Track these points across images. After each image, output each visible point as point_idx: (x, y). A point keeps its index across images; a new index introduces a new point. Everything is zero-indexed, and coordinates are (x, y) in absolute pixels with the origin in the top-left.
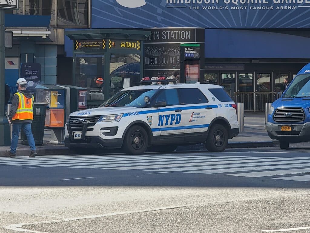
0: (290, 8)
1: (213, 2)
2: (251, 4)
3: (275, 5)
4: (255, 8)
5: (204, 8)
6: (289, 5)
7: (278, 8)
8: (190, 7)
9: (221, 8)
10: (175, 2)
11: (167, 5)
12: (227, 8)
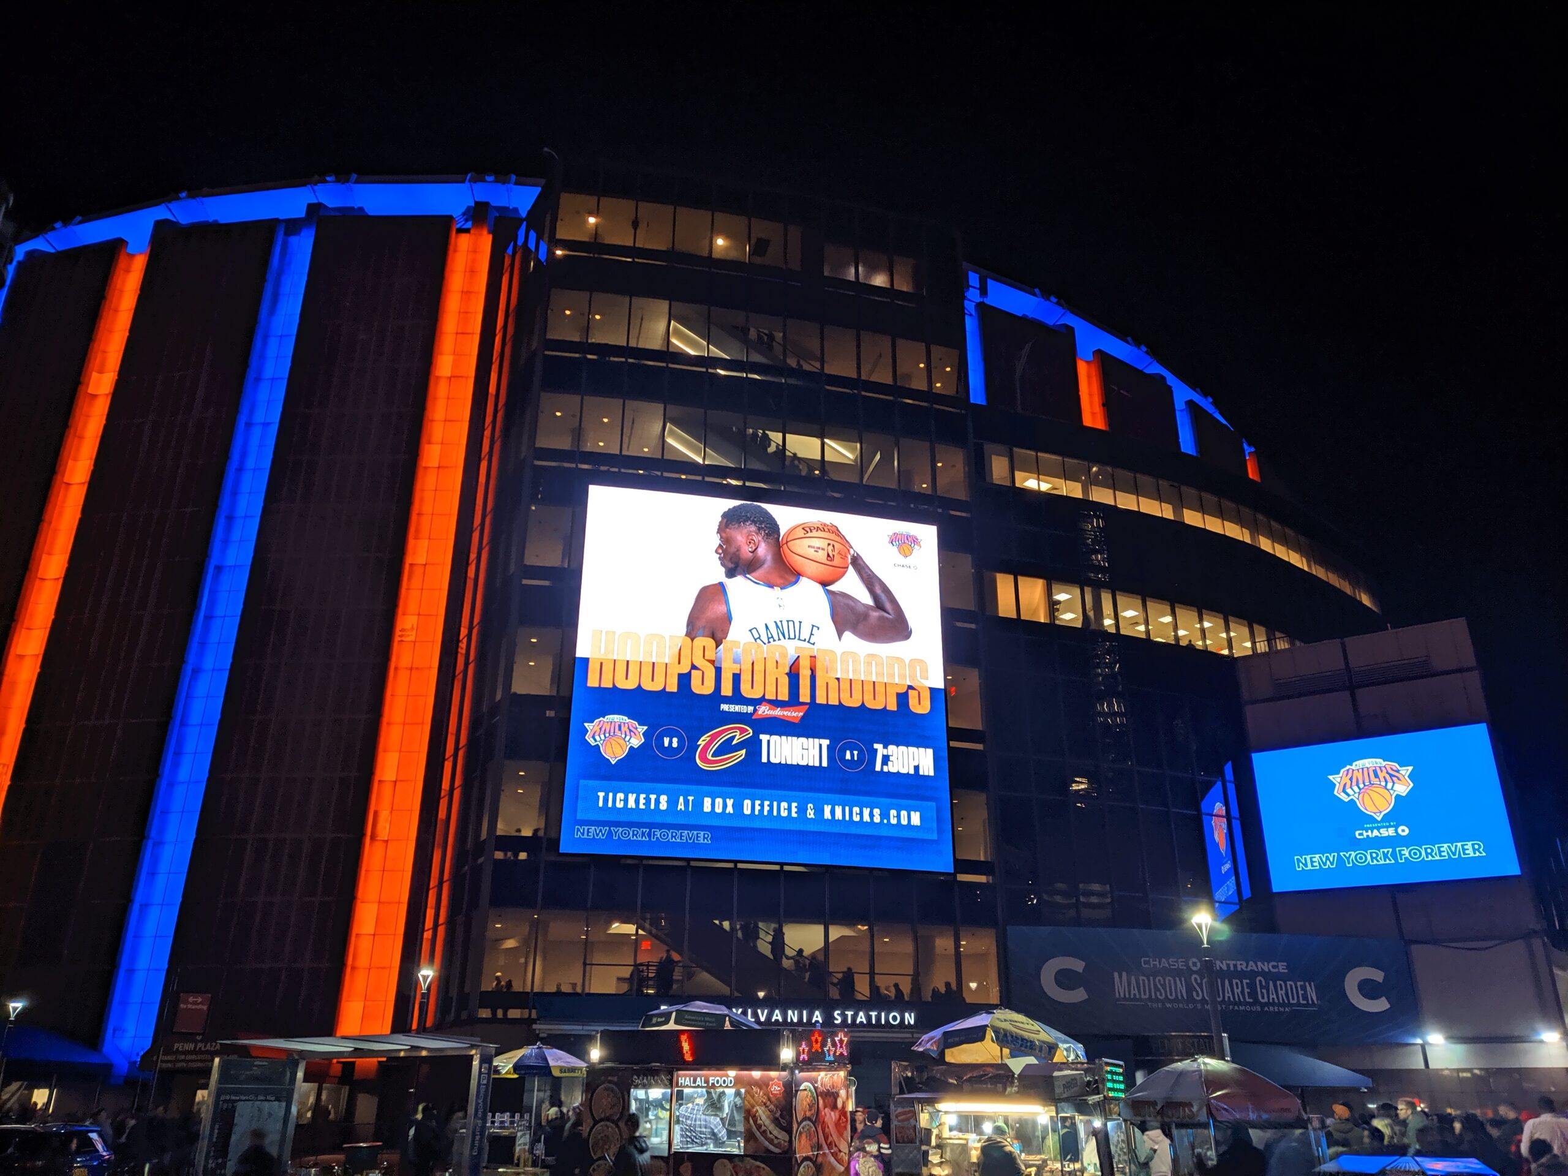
0: (1282, 1009)
1: (1180, 997)
2: (1230, 1003)
3: (1263, 1005)
4: (1236, 1008)
5: (1168, 1005)
6: (1279, 1005)
7: (1266, 1009)
8: (1149, 1004)
9: (1191, 1006)
10: (1127, 996)
11: (1118, 1000)
12: (1199, 1006)
